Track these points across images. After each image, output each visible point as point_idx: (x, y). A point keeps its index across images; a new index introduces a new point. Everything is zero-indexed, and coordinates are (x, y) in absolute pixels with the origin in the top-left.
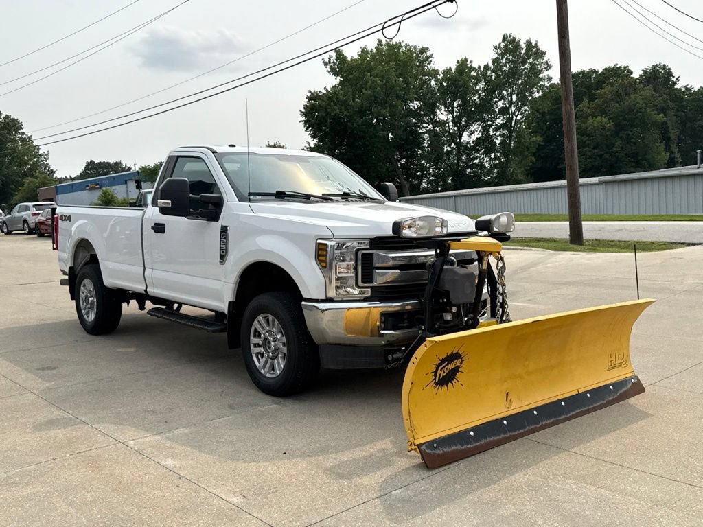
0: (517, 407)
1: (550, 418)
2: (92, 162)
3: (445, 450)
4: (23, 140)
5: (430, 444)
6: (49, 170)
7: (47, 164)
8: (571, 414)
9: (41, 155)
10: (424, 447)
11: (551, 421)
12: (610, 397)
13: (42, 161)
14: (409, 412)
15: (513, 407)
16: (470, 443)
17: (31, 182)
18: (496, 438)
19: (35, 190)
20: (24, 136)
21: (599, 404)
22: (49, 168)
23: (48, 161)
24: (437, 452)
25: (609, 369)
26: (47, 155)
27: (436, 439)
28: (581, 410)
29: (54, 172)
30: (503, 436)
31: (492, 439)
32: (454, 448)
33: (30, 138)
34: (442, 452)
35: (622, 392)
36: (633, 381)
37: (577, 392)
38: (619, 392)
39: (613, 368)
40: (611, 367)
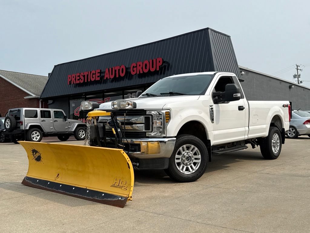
0: (58, 181)
1: (63, 190)
11: (62, 192)
12: (97, 198)
15: (57, 180)
16: (34, 183)
18: (42, 186)
21: (88, 197)
25: (112, 186)
28: (78, 195)
30: (44, 187)
31: (40, 186)
35: (107, 199)
36: (120, 198)
37: (85, 188)
38: (105, 199)
39: (115, 187)
40: (113, 186)
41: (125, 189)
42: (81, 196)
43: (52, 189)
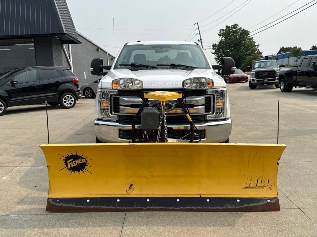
1: (159, 206)
2: (283, 48)
3: (63, 205)
4: (249, 39)
5: (55, 200)
6: (259, 52)
7: (258, 49)
8: (181, 208)
9: (256, 46)
10: (50, 200)
13: (256, 48)
14: (49, 181)
15: (132, 193)
16: (83, 205)
17: (249, 58)
18: (106, 207)
19: (251, 61)
20: (250, 38)
22: (260, 51)
23: (259, 48)
24: (58, 205)
25: (245, 188)
26: (259, 45)
27: (60, 198)
28: (193, 208)
29: (262, 53)
30: (111, 207)
31: (100, 207)
32: (71, 205)
33: (252, 38)
34: (60, 205)
35: (248, 206)
36: (269, 201)
37: (199, 196)
38: (244, 205)
39: (251, 188)
40: (248, 187)
41: (269, 189)
42: (200, 208)
43: (133, 208)
